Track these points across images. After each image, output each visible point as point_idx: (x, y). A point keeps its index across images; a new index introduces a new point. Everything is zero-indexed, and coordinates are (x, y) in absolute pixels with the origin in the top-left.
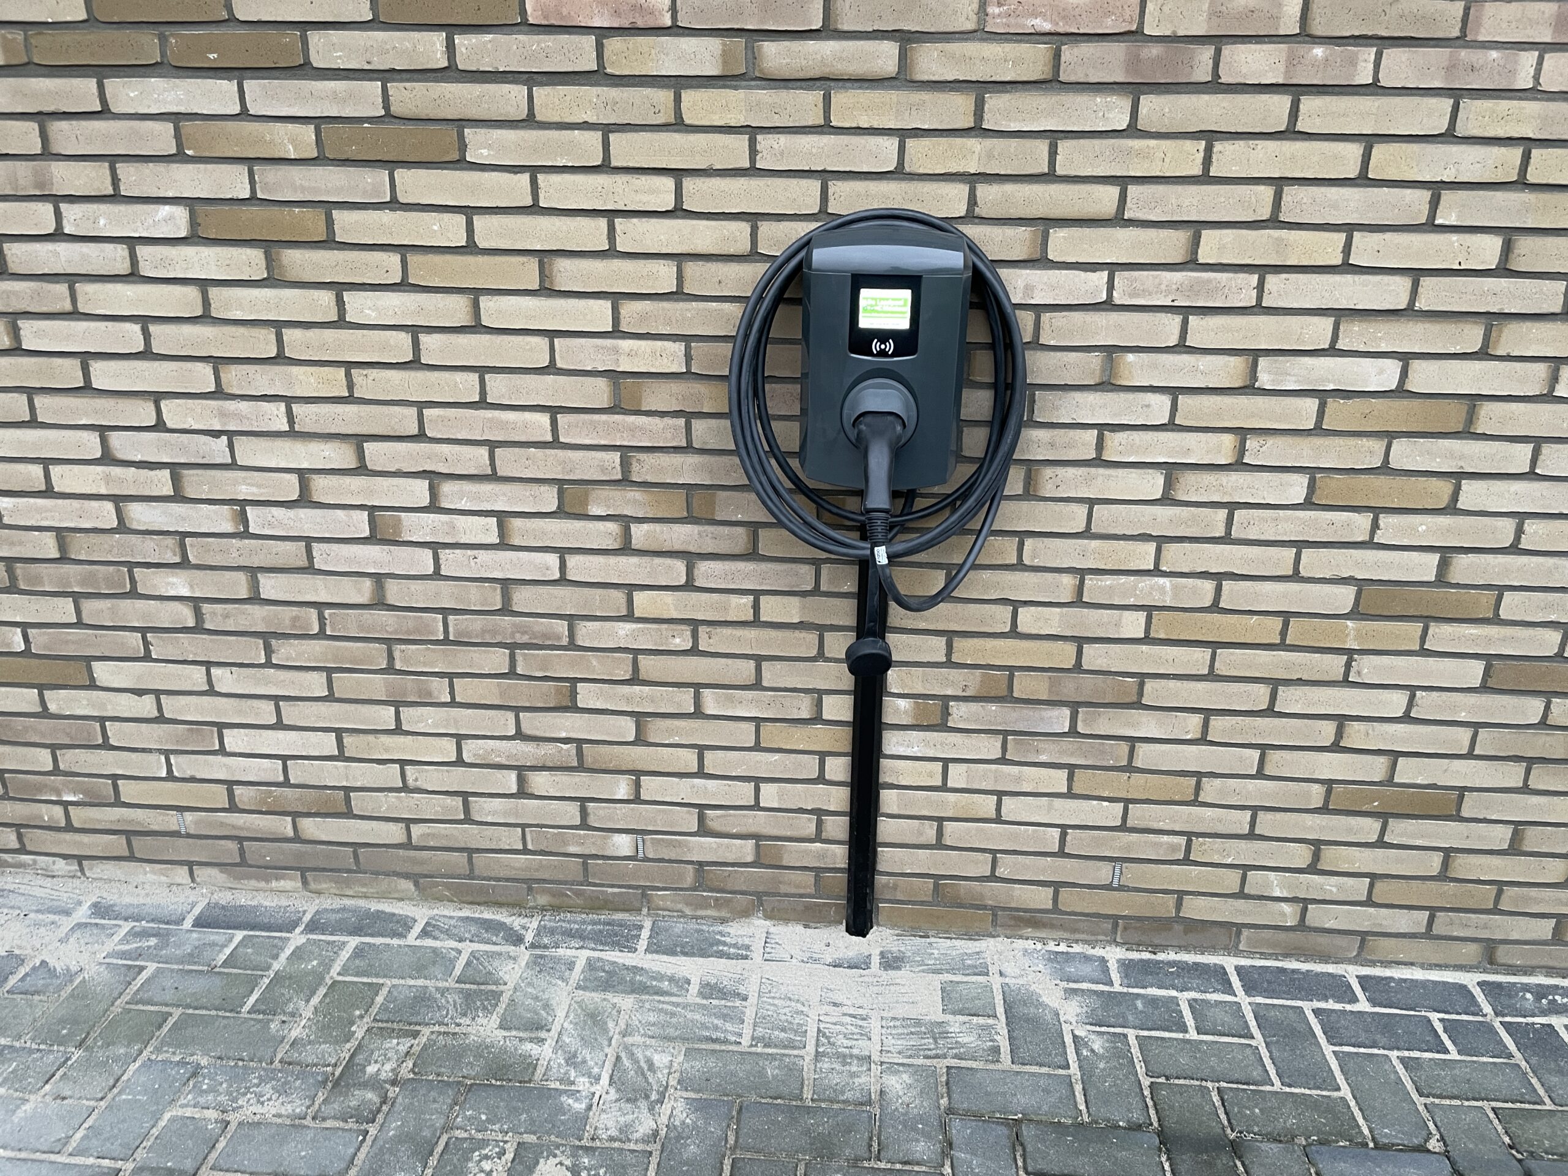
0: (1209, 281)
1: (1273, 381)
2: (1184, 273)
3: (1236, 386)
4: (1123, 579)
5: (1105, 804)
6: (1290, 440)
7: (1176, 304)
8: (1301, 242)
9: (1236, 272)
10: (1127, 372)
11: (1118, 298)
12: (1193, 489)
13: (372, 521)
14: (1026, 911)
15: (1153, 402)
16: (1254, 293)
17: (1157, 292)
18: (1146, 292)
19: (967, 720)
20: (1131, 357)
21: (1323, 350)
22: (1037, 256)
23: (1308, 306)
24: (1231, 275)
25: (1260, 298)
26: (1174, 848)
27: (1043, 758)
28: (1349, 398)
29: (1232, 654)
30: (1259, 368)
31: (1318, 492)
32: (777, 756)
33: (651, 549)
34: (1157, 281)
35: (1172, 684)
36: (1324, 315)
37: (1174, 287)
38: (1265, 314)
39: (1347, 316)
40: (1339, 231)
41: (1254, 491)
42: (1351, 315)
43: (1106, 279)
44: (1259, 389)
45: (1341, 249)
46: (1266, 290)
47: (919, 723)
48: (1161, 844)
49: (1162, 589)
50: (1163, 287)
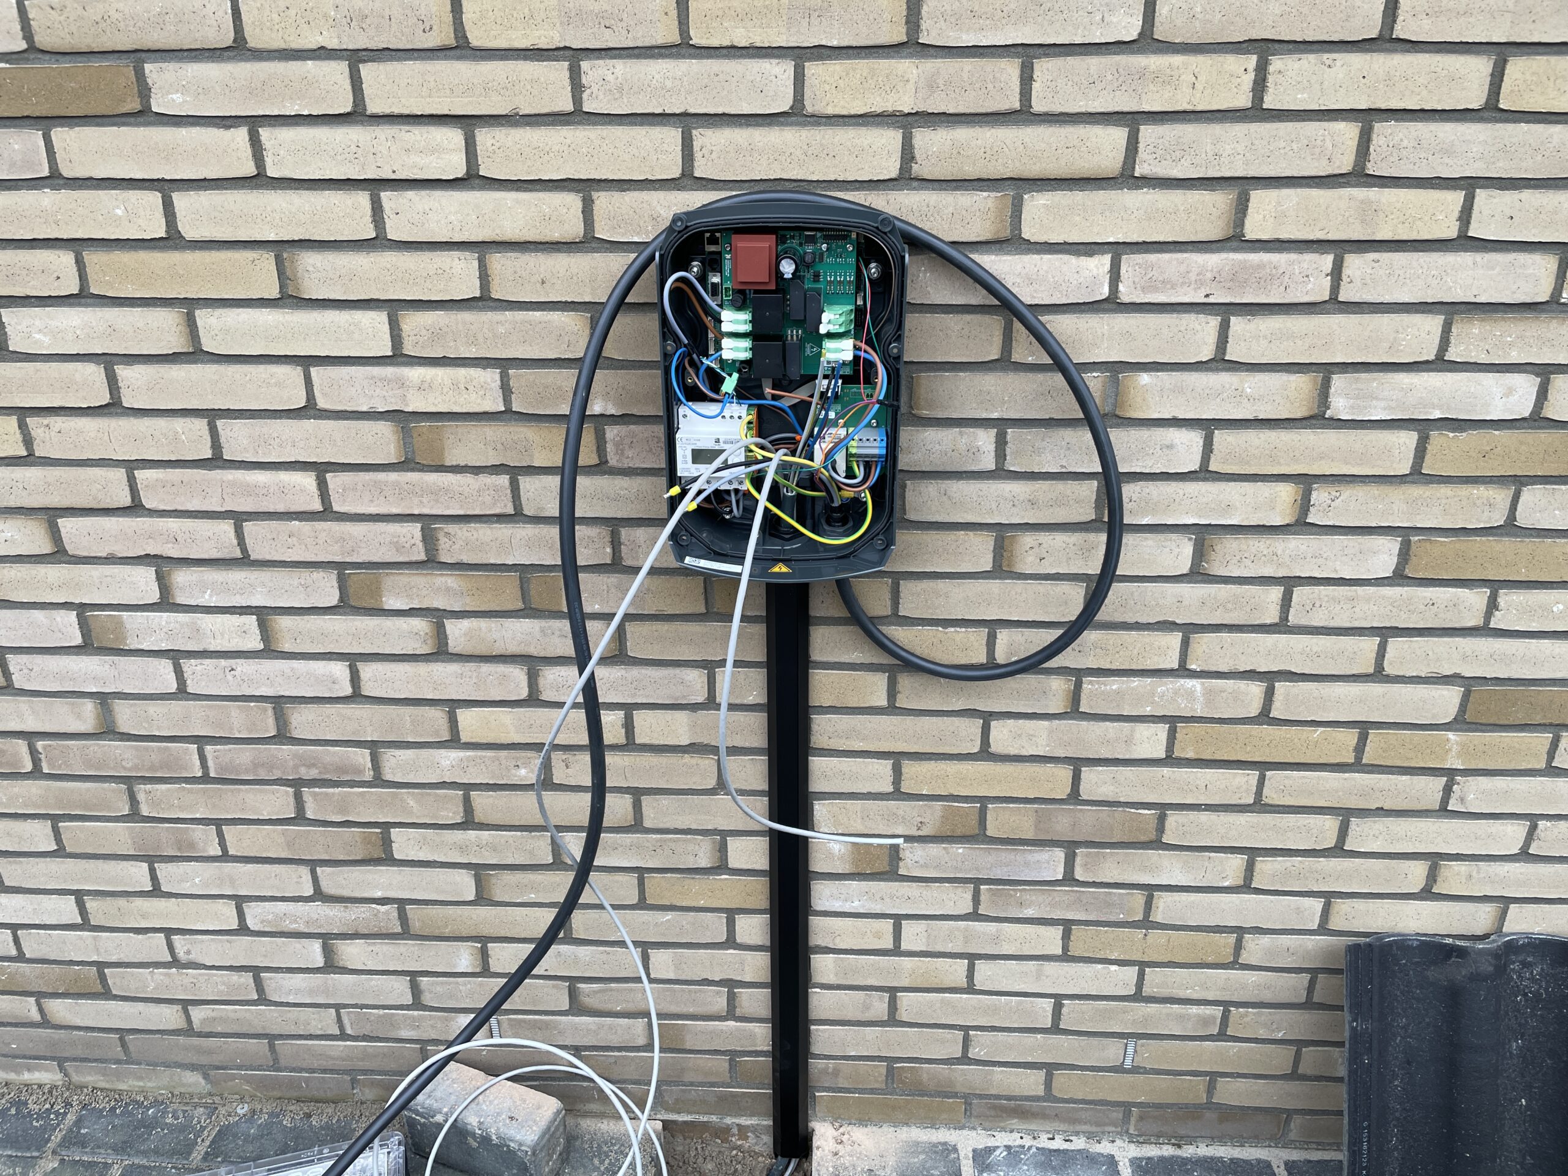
0: (1261, 266)
1: (1352, 407)
2: (1224, 255)
3: (1299, 415)
4: (1136, 682)
5: (1114, 968)
6: (1374, 490)
7: (1211, 300)
8: (1398, 206)
9: (1300, 251)
10: (1139, 400)
11: (1126, 293)
12: (1235, 560)
13: (84, 625)
14: (1009, 1098)
15: (1177, 441)
16: (1327, 282)
17: (1183, 283)
18: (1168, 284)
19: (925, 866)
20: (1145, 378)
21: (1427, 362)
22: (1006, 233)
23: (1407, 300)
24: (1293, 256)
25: (1335, 288)
26: (1205, 1021)
27: (1029, 913)
28: (1462, 430)
29: (1287, 777)
30: (1332, 390)
31: (1414, 560)
32: (669, 916)
33: (477, 653)
34: (1183, 268)
35: (1204, 817)
36: (1430, 312)
37: (1209, 275)
38: (1341, 312)
39: (1462, 313)
40: (1454, 188)
41: (1320, 561)
42: (1469, 311)
43: (1107, 267)
44: (1331, 419)
45: (1456, 214)
46: (1344, 277)
47: (859, 870)
48: (1188, 1017)
49: (1190, 694)
50: (1193, 276)
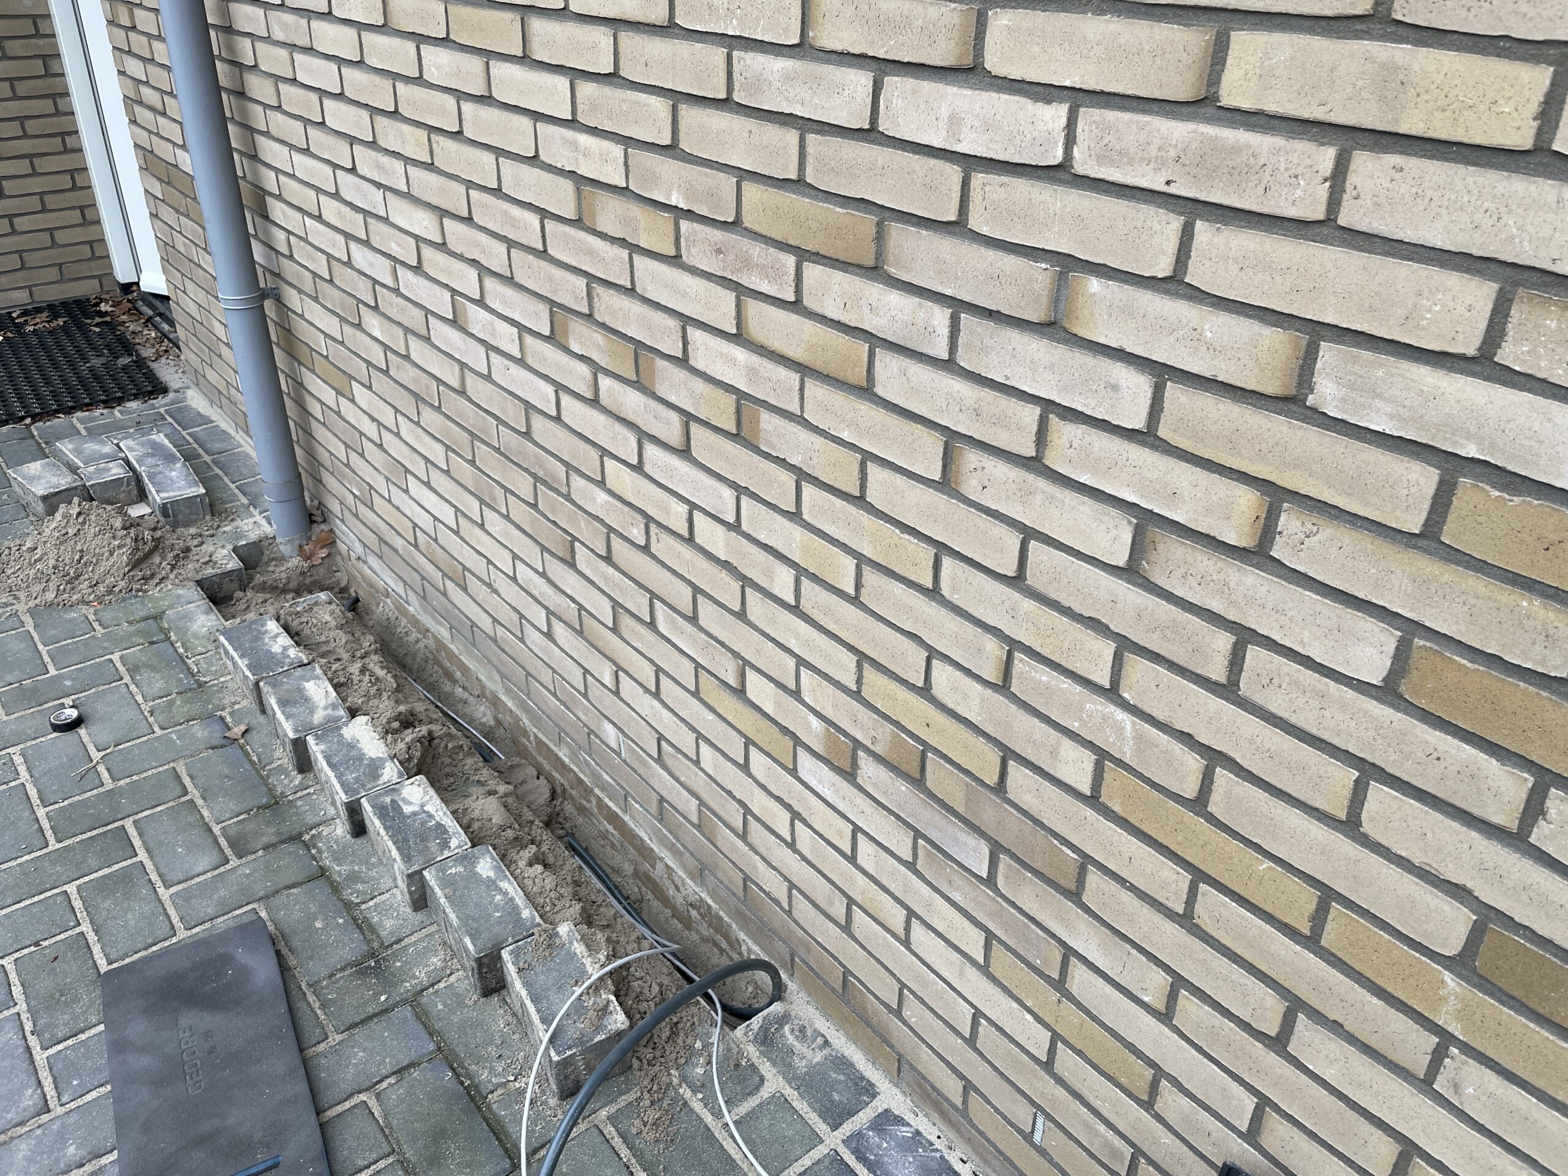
0: (1236, 149)
1: (1344, 400)
2: (1192, 126)
3: (1269, 390)
4: (1066, 684)
5: (1029, 1017)
6: (1366, 542)
7: (1173, 190)
8: (1438, 79)
9: (1291, 135)
10: (1086, 312)
11: (1083, 164)
12: (1179, 573)
15: (1122, 383)
16: (1323, 191)
17: (1142, 159)
18: (1123, 157)
19: (875, 785)
20: (1094, 285)
21: (1462, 357)
22: (968, 61)
23: (1439, 244)
24: (1279, 141)
25: (1334, 203)
26: (1114, 1153)
27: (957, 897)
28: (1515, 491)
29: (1224, 905)
30: (1319, 364)
31: (1414, 676)
33: (614, 411)
34: (1143, 137)
36: (1477, 272)
37: (1172, 153)
38: (1343, 243)
39: (1534, 286)
40: (1536, 60)
41: (1284, 620)
42: (1545, 287)
43: (1063, 121)
44: (1313, 409)
45: (1534, 107)
46: (1349, 187)
47: (828, 757)
48: (1097, 1134)
49: (1119, 729)
50: (1153, 151)
